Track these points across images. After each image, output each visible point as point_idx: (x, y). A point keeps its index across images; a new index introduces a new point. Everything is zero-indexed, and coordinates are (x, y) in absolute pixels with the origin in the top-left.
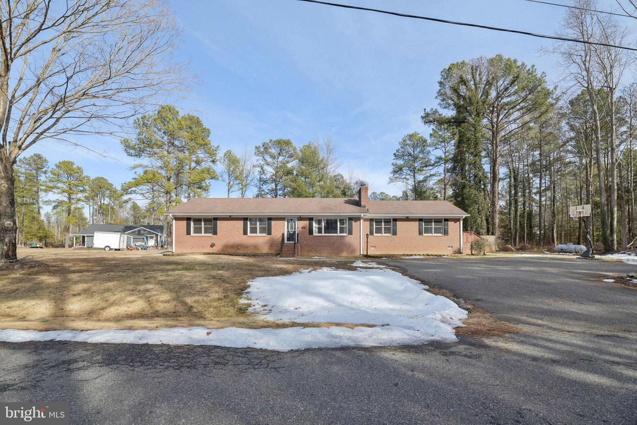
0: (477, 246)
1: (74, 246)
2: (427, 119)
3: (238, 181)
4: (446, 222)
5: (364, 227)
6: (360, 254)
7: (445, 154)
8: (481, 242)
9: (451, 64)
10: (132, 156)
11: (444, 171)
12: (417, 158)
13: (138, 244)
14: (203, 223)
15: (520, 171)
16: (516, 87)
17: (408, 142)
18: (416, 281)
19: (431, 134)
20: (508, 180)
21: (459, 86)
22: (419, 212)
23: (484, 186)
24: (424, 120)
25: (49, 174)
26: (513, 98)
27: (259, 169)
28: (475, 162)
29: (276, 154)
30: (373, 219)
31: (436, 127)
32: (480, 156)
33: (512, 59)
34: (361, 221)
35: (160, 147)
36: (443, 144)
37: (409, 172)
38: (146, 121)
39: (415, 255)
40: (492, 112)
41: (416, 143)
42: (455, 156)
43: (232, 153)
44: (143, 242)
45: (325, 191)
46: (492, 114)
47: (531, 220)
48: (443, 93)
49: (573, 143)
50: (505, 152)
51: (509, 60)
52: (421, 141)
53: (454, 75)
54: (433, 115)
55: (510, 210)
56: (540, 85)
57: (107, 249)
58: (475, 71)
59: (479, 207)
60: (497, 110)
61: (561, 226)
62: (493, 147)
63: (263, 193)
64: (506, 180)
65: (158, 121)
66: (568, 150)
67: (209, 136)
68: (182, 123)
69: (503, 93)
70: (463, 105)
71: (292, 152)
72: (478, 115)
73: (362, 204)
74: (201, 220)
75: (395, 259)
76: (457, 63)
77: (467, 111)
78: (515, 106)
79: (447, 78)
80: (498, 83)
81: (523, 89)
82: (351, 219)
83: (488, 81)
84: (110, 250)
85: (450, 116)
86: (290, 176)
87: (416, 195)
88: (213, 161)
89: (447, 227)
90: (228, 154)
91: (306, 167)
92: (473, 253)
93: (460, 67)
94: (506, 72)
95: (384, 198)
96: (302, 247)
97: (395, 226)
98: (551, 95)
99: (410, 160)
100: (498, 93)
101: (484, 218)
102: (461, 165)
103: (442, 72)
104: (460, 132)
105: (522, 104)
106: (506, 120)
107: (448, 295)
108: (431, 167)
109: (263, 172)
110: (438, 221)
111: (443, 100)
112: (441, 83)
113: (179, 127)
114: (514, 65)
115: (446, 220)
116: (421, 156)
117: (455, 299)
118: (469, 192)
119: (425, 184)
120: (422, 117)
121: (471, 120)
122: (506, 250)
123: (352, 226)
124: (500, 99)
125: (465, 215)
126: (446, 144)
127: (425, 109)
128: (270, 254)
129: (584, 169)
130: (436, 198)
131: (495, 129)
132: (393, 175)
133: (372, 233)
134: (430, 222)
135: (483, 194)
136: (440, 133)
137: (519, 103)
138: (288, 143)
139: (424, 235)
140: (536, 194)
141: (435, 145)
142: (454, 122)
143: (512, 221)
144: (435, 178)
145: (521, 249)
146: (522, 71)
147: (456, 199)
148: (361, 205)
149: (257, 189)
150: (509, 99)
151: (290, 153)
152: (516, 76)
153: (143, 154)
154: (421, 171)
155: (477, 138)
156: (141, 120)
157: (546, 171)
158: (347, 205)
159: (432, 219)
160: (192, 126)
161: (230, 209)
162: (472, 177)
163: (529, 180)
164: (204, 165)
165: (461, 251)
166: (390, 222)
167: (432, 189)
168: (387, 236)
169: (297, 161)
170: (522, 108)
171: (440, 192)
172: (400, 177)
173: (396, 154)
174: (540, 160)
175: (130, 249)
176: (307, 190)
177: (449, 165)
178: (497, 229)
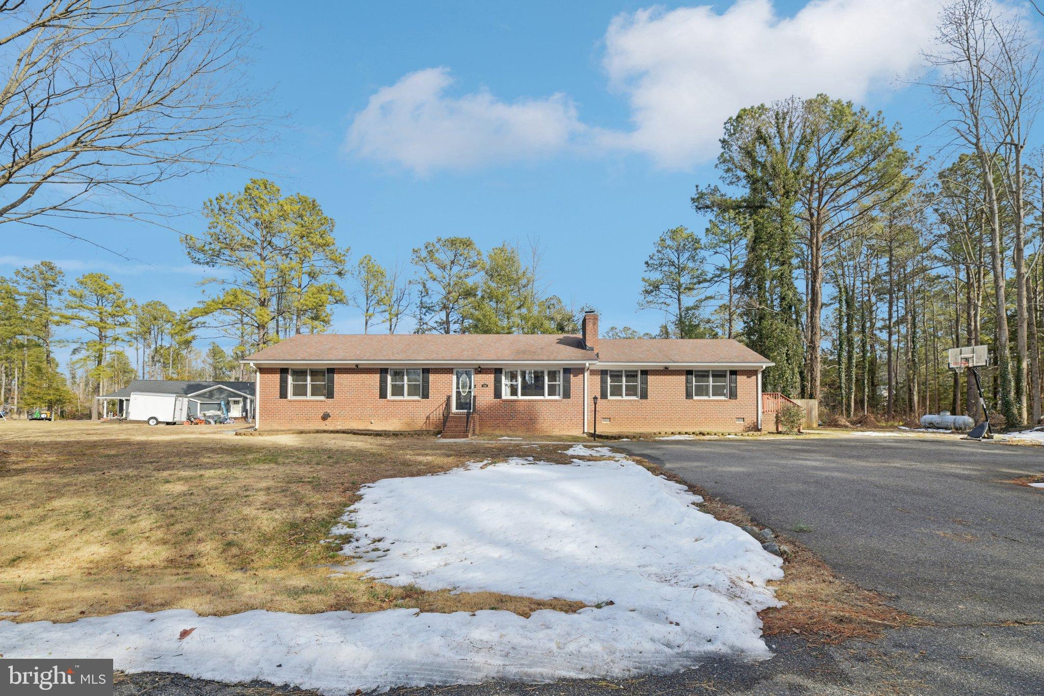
0: (787, 419)
1: (105, 416)
2: (701, 202)
3: (383, 308)
4: (734, 377)
5: (591, 385)
6: (584, 433)
7: (731, 262)
8: (794, 410)
9: (742, 110)
10: (200, 264)
11: (730, 291)
12: (683, 269)
13: (209, 413)
14: (309, 378)
15: (856, 291)
16: (851, 148)
17: (669, 242)
18: (678, 485)
19: (707, 230)
20: (837, 306)
21: (755, 147)
22: (687, 359)
23: (797, 317)
24: (696, 204)
25: (66, 296)
26: (846, 167)
27: (421, 288)
28: (782, 274)
29: (448, 263)
30: (606, 371)
31: (716, 216)
32: (790, 264)
33: (844, 102)
34: (586, 374)
35: (247, 248)
36: (728, 246)
37: (670, 293)
38: (223, 205)
39: (680, 433)
40: (811, 191)
41: (682, 245)
42: (748, 265)
43: (372, 261)
44: (219, 410)
45: (530, 323)
46: (811, 195)
47: (874, 373)
48: (728, 158)
49: (944, 243)
50: (831, 259)
51: (839, 102)
52: (690, 240)
53: (747, 129)
54: (711, 196)
55: (839, 356)
56: (891, 144)
57: (152, 422)
58: (781, 121)
59: (788, 351)
60: (819, 188)
61: (924, 383)
62: (812, 251)
63: (425, 327)
64: (832, 306)
65: (245, 205)
66: (936, 257)
67: (332, 231)
68: (285, 208)
69: (829, 157)
70: (762, 178)
71: (475, 259)
72: (787, 194)
73: (588, 344)
74: (306, 372)
75: (643, 441)
76: (752, 108)
77: (768, 188)
78: (849, 181)
79: (734, 134)
80: (821, 142)
81: (863, 150)
82: (567, 371)
83: (804, 137)
84: (157, 424)
85: (739, 197)
86: (471, 299)
87: (682, 331)
88: (340, 274)
89: (734, 385)
90: (366, 262)
91: (498, 283)
92: (780, 429)
93: (757, 115)
94: (833, 122)
95: (630, 336)
96: (481, 419)
97: (645, 382)
98: (909, 161)
99: (671, 273)
100: (820, 159)
101: (796, 370)
102: (758, 280)
103: (725, 124)
104: (756, 223)
105: (860, 178)
106: (832, 204)
107: (739, 518)
108: (706, 284)
109: (425, 292)
110: (719, 375)
111: (728, 170)
112: (724, 142)
113: (280, 214)
114: (847, 112)
115: (734, 373)
116: (691, 264)
117: (756, 529)
118: (771, 325)
119: (697, 313)
120: (693, 199)
121: (774, 203)
122: (834, 424)
123: (569, 382)
124: (823, 169)
125: (765, 364)
126: (732, 246)
127: (697, 186)
128: (425, 433)
129: (963, 287)
130: (715, 336)
131: (814, 219)
132: (643, 297)
133: (604, 396)
134: (704, 376)
135: (794, 328)
136: (722, 228)
137: (856, 176)
138: (467, 244)
139: (695, 398)
140: (881, 329)
141: (714, 247)
142: (747, 207)
143: (843, 375)
144: (712, 302)
145: (860, 422)
146: (861, 120)
147: (749, 338)
148: (586, 345)
149: (417, 321)
150: (838, 169)
151: (471, 260)
152: (851, 128)
153: (219, 261)
154: (690, 289)
155: (785, 233)
156: (215, 202)
157: (899, 290)
158: (562, 346)
159: (708, 371)
160: (304, 213)
161: (358, 352)
162: (776, 299)
163: (871, 307)
164: (322, 280)
165: (760, 427)
166: (637, 376)
167: (708, 321)
168: (630, 401)
169: (483, 273)
170: (860, 185)
171: (723, 326)
172: (655, 301)
173: (650, 262)
174: (889, 273)
175: (195, 421)
176: (499, 323)
177: (738, 282)
178: (819, 388)
